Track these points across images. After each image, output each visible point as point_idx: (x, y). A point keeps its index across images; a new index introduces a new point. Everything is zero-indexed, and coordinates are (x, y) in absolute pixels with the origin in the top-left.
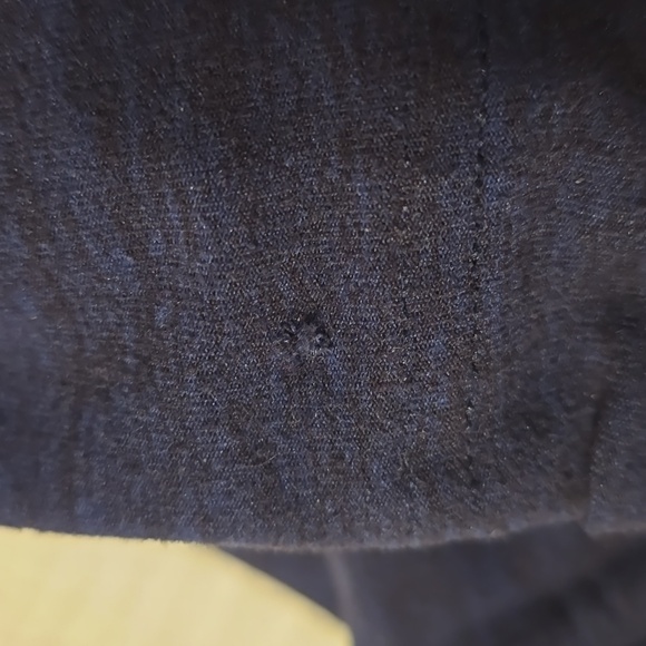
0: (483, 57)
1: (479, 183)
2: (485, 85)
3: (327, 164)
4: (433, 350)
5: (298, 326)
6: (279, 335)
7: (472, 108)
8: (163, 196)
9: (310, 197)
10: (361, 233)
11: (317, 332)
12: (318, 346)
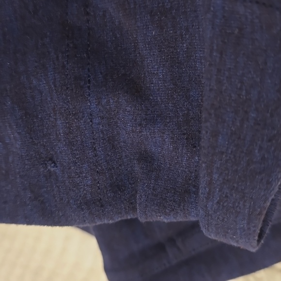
0: (89, 87)
1: (91, 121)
2: (89, 95)
3: (50, 116)
4: (85, 168)
5: (47, 161)
6: (42, 164)
7: (86, 101)
8: (6, 126)
9: (47, 125)
10: (61, 135)
11: (52, 163)
12: (53, 167)
